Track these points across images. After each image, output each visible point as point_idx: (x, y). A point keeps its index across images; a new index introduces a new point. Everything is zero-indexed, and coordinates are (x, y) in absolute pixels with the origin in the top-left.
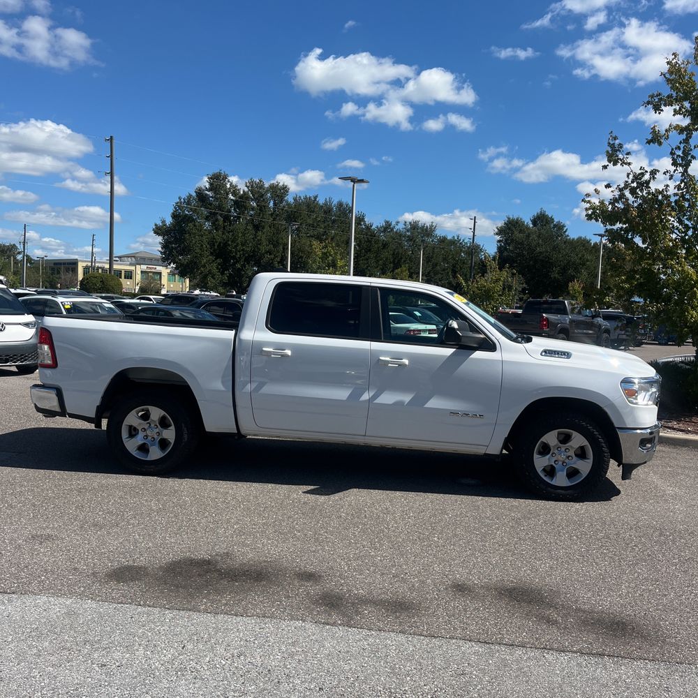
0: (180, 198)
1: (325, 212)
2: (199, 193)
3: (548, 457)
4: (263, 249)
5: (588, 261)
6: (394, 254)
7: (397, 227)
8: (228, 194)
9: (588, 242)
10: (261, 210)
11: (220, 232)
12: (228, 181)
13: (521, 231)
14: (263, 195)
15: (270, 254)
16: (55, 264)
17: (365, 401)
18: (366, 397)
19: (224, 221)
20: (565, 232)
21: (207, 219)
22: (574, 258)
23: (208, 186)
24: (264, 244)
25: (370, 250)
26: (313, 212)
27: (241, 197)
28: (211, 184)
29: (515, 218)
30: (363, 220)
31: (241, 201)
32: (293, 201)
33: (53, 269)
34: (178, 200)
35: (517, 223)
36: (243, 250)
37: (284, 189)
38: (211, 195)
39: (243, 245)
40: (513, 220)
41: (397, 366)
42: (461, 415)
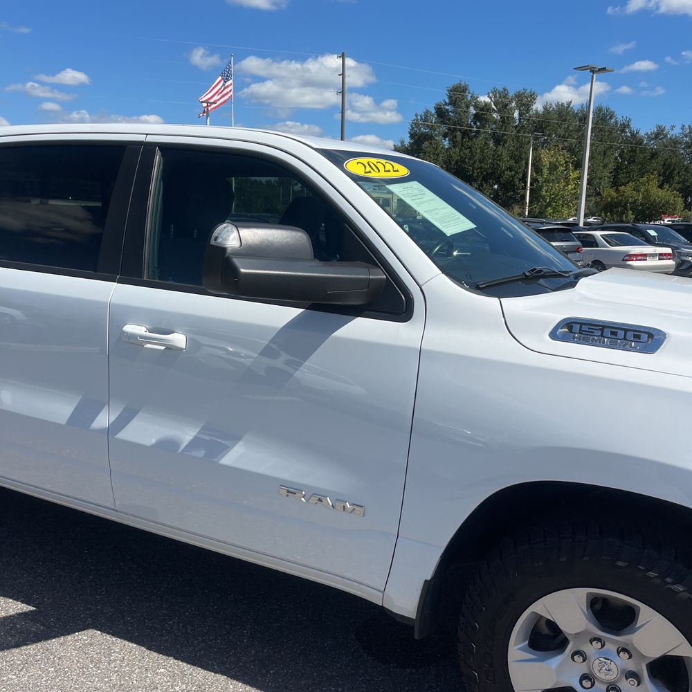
1: (580, 120)
2: (437, 108)
4: (503, 166)
6: (664, 164)
7: (672, 132)
8: (468, 107)
10: (503, 122)
11: (458, 150)
12: (469, 93)
14: (507, 105)
15: (511, 171)
17: (100, 431)
19: (463, 138)
21: (445, 136)
23: (447, 101)
24: (505, 159)
25: (634, 161)
26: (565, 120)
27: (482, 109)
28: (450, 97)
30: (628, 126)
31: (482, 114)
32: (542, 109)
34: (415, 118)
36: (481, 168)
37: (531, 96)
38: (450, 110)
39: (481, 162)
41: (163, 348)
42: (307, 497)
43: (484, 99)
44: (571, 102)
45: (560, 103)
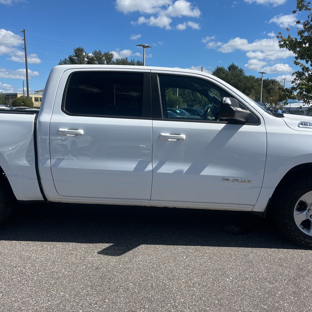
0: (61, 61)
2: (70, 58)
3: (305, 213)
5: (255, 86)
8: (84, 58)
9: (254, 78)
13: (223, 73)
14: (101, 59)
16: (7, 95)
18: (150, 167)
20: (244, 73)
22: (248, 85)
23: (74, 55)
27: (91, 59)
28: (76, 53)
29: (221, 67)
31: (91, 62)
32: (116, 61)
33: (6, 98)
34: (60, 62)
35: (222, 69)
37: (111, 55)
38: (76, 59)
40: (220, 68)
41: (176, 140)
42: (232, 181)
43: (91, 55)
44: (127, 58)
45: (123, 59)
